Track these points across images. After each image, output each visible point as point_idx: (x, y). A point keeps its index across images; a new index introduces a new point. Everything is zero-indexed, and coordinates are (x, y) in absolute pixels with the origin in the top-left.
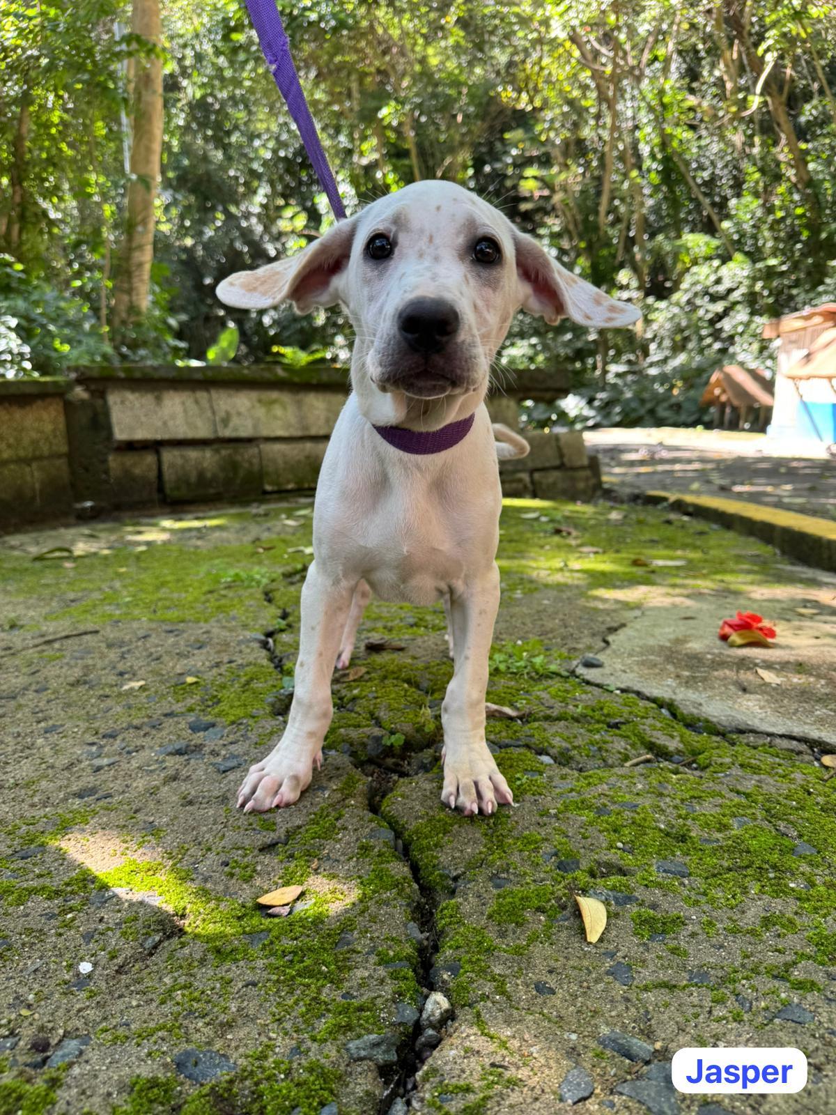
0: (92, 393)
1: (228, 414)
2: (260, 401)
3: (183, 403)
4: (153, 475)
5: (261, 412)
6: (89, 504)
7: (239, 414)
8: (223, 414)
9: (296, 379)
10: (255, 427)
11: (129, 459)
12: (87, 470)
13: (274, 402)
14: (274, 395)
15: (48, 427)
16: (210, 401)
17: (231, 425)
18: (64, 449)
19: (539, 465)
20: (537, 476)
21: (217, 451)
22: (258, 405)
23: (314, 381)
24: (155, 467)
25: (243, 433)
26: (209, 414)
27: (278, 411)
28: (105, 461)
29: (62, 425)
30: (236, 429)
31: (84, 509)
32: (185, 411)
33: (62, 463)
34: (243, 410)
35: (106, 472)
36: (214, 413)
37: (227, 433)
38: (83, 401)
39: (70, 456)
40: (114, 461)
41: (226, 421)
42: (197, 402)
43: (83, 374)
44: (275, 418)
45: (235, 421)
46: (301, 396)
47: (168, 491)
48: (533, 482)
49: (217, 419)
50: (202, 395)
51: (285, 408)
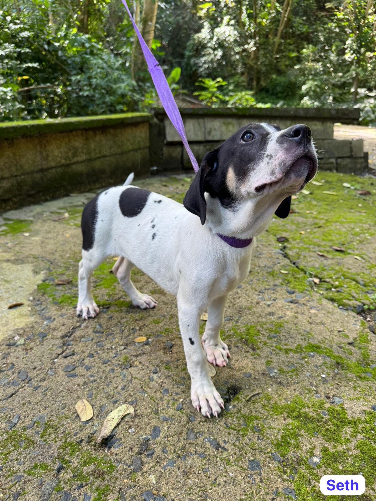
0: (159, 119)
1: (211, 130)
2: (224, 123)
3: (194, 125)
4: (179, 157)
5: (224, 128)
6: (155, 168)
7: (215, 129)
8: (208, 130)
9: (240, 113)
10: (221, 135)
11: (171, 149)
12: (155, 153)
13: (229, 124)
14: (230, 120)
15: (144, 135)
16: (204, 123)
17: (212, 134)
18: (148, 144)
19: (341, 155)
20: (339, 160)
21: (205, 146)
22: (223, 125)
23: (247, 114)
24: (180, 153)
25: (216, 138)
26: (203, 129)
27: (231, 128)
28: (162, 150)
29: (148, 135)
30: (213, 137)
31: (154, 170)
32: (194, 129)
33: (147, 150)
34: (217, 127)
35: (162, 155)
36: (205, 129)
37: (210, 138)
38: (156, 124)
39: (150, 148)
40: (165, 150)
41: (210, 133)
42: (199, 124)
43: (157, 112)
44: (229, 131)
45: (213, 133)
46: (240, 121)
47: (185, 164)
48: (337, 163)
49: (206, 132)
50: (201, 121)
51: (233, 126)
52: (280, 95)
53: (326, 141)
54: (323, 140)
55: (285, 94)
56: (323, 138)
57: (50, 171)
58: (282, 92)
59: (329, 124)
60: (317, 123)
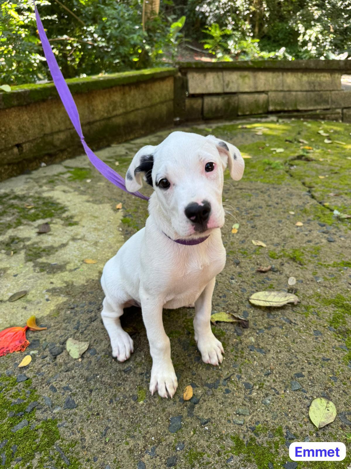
0: (182, 74)
1: (229, 82)
2: (241, 76)
3: (213, 78)
4: (200, 108)
5: (240, 81)
6: (178, 119)
7: (233, 82)
8: (226, 82)
9: (256, 66)
10: (238, 87)
11: (193, 101)
12: (178, 105)
13: (245, 76)
14: (246, 73)
15: (169, 89)
16: (223, 76)
17: (229, 87)
18: (172, 97)
19: (347, 106)
20: (345, 111)
21: (223, 98)
22: (240, 78)
23: (262, 67)
24: (201, 105)
25: (234, 90)
26: (222, 82)
27: (247, 80)
28: (184, 102)
29: (173, 88)
30: (231, 89)
31: (177, 121)
32: (214, 81)
33: (171, 103)
34: (234, 80)
35: (185, 106)
36: (224, 82)
37: (227, 90)
38: (179, 77)
39: (174, 100)
40: (188, 102)
41: (228, 85)
42: (218, 77)
43: (181, 66)
44: (245, 83)
45: (231, 85)
46: (256, 73)
47: (205, 115)
48: (343, 114)
49: (225, 84)
50: (220, 74)
51: (249, 79)
52: (281, 42)
53: (333, 92)
54: (330, 91)
55: (287, 41)
56: (331, 89)
57: (96, 124)
58: (283, 39)
59: (337, 75)
60: (326, 74)
